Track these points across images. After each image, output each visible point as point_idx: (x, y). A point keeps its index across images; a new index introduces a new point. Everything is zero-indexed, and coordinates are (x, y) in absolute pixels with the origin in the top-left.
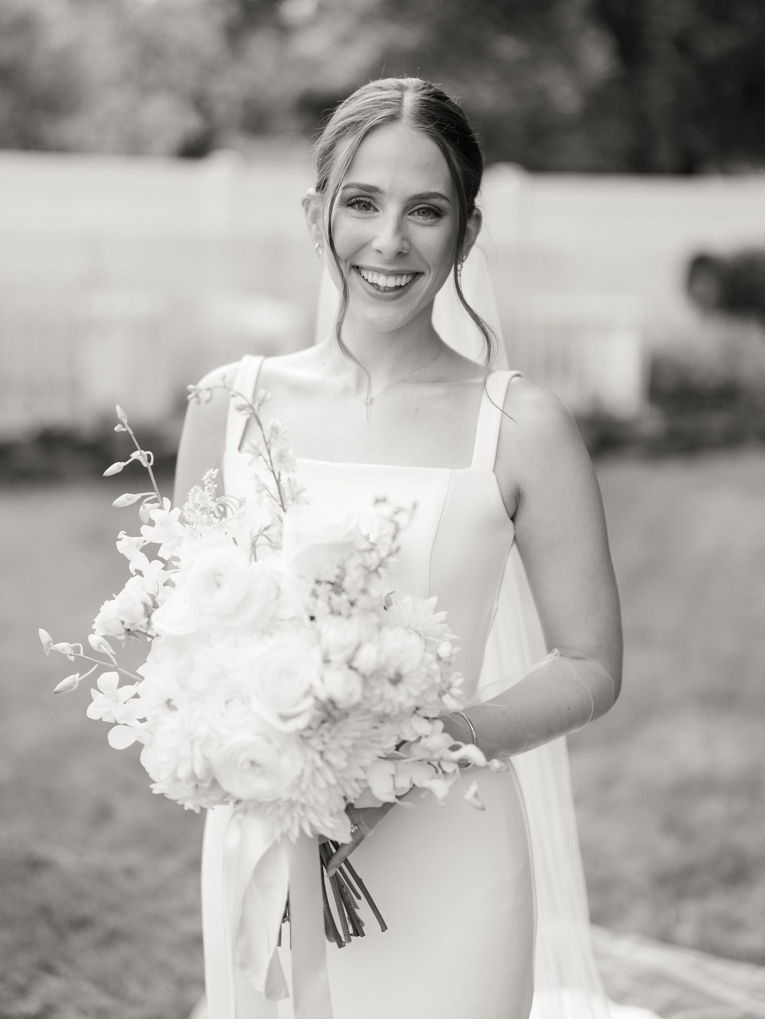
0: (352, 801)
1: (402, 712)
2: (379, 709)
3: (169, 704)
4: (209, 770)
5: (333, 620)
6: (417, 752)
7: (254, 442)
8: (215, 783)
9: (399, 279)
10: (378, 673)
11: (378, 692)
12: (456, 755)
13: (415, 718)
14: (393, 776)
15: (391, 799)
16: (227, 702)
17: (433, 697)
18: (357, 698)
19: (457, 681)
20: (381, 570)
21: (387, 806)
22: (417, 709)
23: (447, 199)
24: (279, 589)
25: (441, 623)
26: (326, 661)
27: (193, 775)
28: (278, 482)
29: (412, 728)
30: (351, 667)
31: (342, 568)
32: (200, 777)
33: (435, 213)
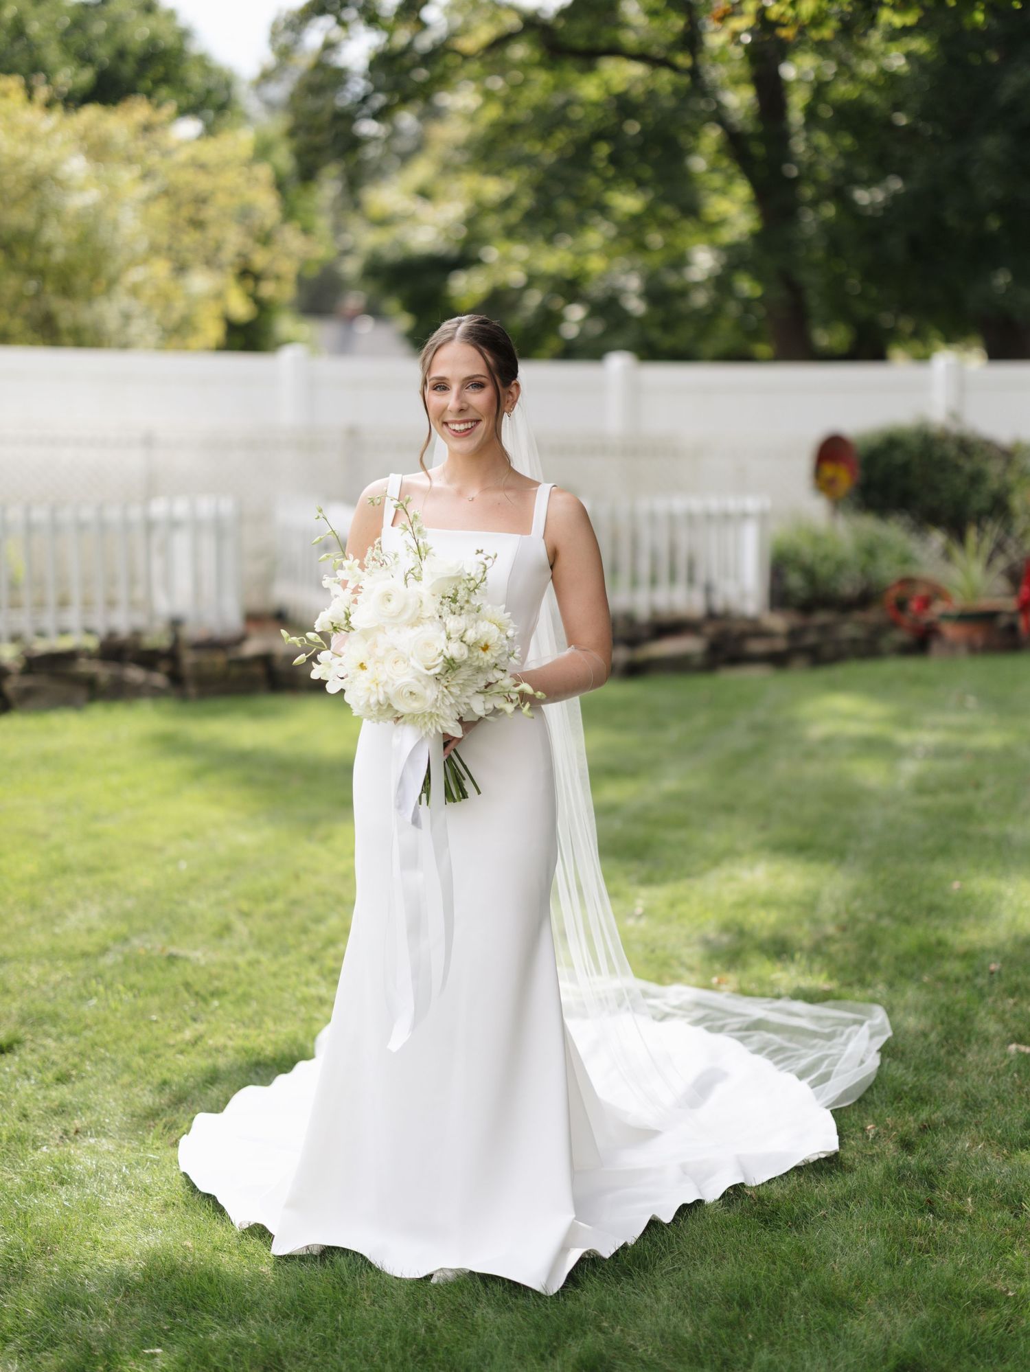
0: (462, 716)
1: (488, 666)
2: (476, 663)
3: (362, 666)
4: (388, 698)
5: (452, 617)
6: (496, 689)
7: (404, 523)
8: (390, 706)
9: (466, 425)
10: (475, 644)
11: (476, 654)
12: (517, 689)
13: (495, 670)
14: (484, 702)
15: (482, 714)
16: (395, 663)
17: (504, 658)
18: (465, 657)
19: (518, 650)
20: (476, 590)
21: (481, 718)
22: (496, 665)
23: (485, 377)
24: (421, 602)
25: (509, 618)
26: (449, 638)
27: (379, 703)
28: (417, 544)
29: (493, 675)
30: (462, 641)
31: (456, 590)
32: (382, 703)
33: (480, 386)
